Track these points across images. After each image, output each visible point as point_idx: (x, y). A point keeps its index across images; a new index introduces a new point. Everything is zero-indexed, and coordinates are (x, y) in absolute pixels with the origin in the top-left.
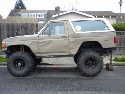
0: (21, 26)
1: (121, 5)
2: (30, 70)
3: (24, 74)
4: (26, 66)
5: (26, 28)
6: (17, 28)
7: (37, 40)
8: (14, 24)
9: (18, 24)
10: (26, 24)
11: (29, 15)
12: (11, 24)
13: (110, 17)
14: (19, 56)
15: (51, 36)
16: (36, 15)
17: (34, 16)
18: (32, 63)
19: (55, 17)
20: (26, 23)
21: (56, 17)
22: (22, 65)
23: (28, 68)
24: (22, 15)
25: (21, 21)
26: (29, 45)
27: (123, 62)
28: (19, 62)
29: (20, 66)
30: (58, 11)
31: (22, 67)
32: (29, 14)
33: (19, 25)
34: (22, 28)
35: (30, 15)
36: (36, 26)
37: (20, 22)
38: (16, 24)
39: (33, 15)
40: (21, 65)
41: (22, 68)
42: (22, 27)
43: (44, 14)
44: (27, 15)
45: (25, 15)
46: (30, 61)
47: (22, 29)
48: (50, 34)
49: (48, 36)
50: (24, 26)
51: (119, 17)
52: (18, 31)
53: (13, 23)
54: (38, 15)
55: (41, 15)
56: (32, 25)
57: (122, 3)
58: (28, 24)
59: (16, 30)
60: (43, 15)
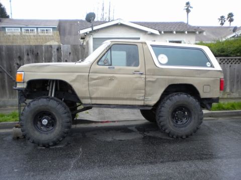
0: (27, 51)
1: (188, 11)
2: (66, 130)
3: (55, 139)
4: (58, 123)
5: (38, 53)
6: (18, 54)
7: (88, 74)
8: (13, 46)
9: (20, 46)
10: (36, 47)
11: (21, 30)
12: (7, 46)
13: (186, 32)
14: (43, 105)
15: (114, 68)
16: (35, 29)
17: (32, 30)
18: (68, 117)
19: (86, 33)
20: (37, 44)
21: (88, 33)
22: (50, 122)
23: (62, 126)
24: (6, 29)
25: (27, 41)
26: (71, 82)
27: (220, 110)
28: (44, 117)
29: (47, 125)
30: (92, 21)
31: (50, 126)
32: (21, 28)
33: (22, 47)
34: (28, 55)
35: (23, 29)
36: (58, 50)
37: (24, 42)
38: (16, 46)
39: (29, 29)
40: (48, 123)
41: (51, 128)
42: (29, 53)
43: (53, 28)
44: (17, 28)
45: (13, 29)
46: (66, 113)
47: (30, 57)
48: (111, 65)
49: (109, 68)
50: (33, 51)
51: (201, 32)
52: (22, 61)
53: (9, 44)
54: (41, 29)
55: (47, 29)
56: (50, 49)
57: (189, 8)
58: (42, 46)
59: (17, 59)
60: (51, 29)
